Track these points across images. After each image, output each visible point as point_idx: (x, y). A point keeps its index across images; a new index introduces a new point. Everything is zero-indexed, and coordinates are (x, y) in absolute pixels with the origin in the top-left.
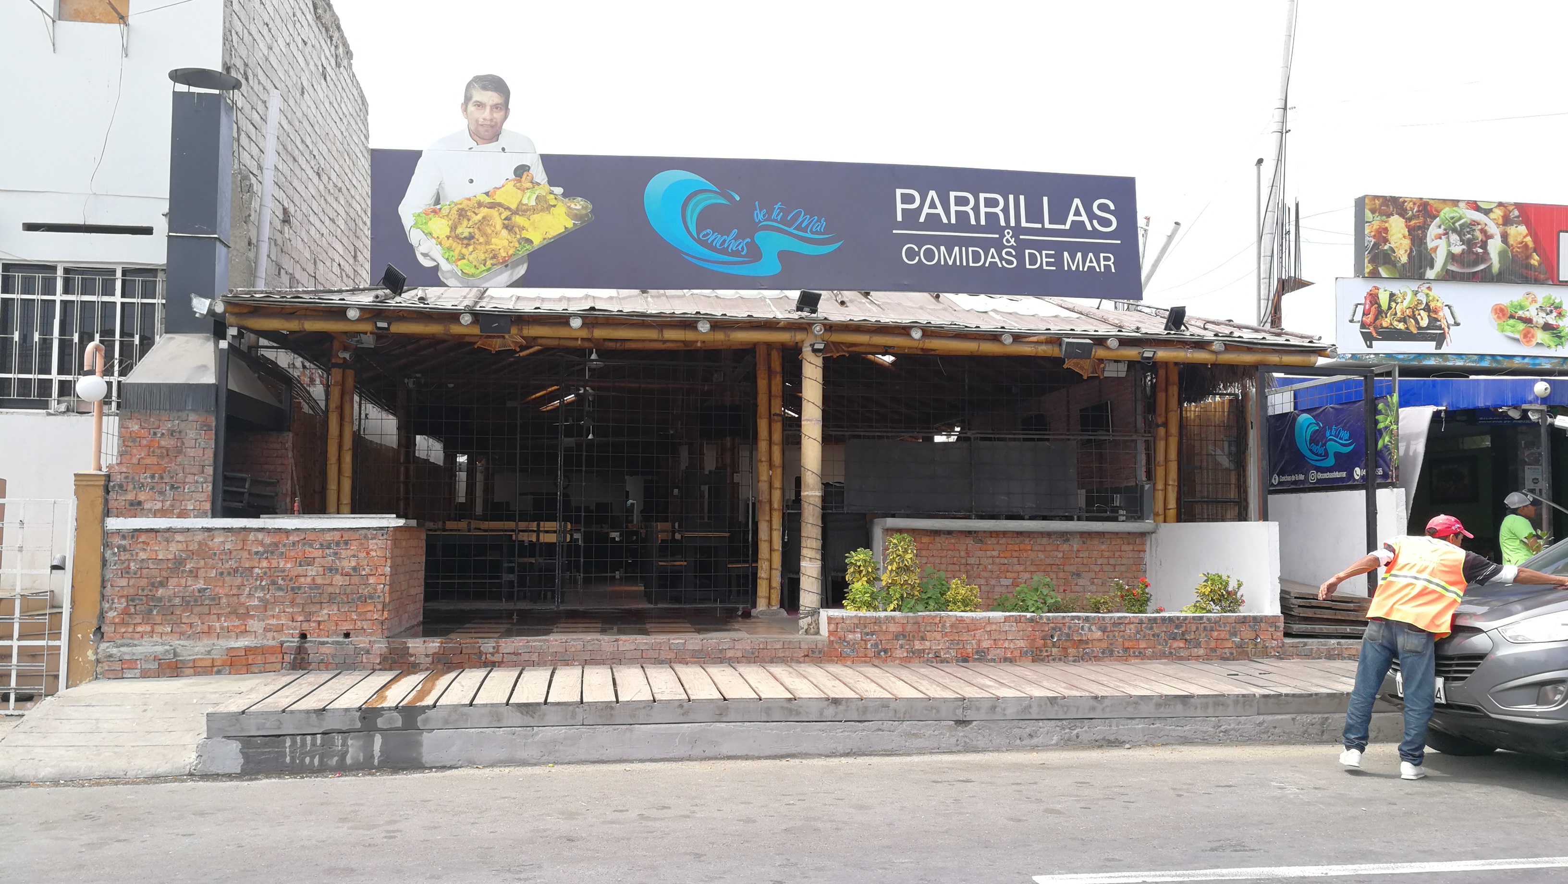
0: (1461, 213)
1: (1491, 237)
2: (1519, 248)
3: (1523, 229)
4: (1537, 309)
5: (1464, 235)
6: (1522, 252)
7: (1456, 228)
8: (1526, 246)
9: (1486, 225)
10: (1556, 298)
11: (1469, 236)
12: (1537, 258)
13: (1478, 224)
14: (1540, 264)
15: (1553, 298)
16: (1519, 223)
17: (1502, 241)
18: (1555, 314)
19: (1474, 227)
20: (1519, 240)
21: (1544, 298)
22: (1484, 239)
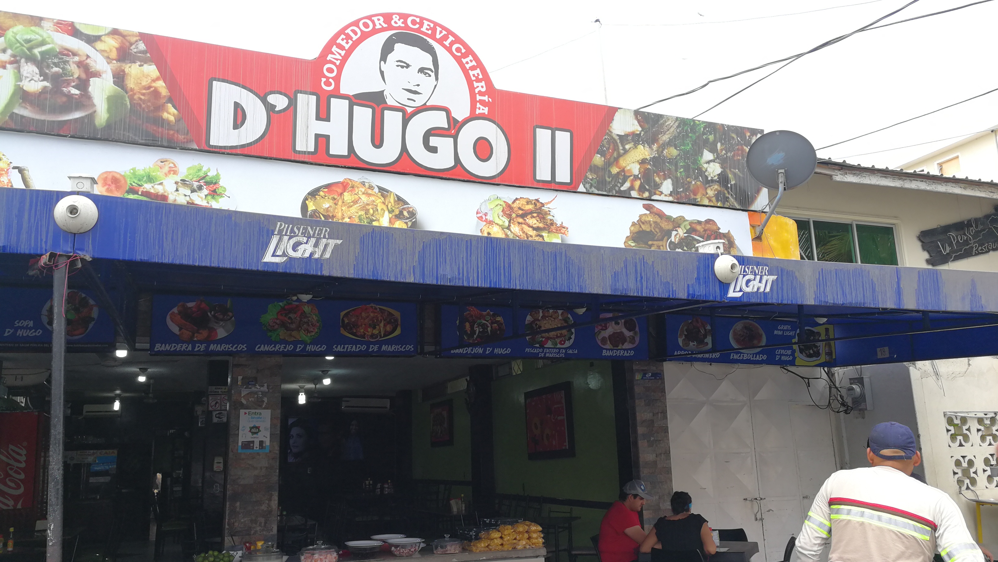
0: (45, 35)
1: (97, 74)
2: (143, 94)
3: (152, 70)
4: (176, 183)
5: (48, 67)
6: (149, 101)
7: (34, 55)
8: (156, 93)
9: (88, 57)
10: (209, 170)
11: (55, 69)
12: (172, 110)
13: (75, 54)
14: (178, 120)
15: (204, 169)
16: (145, 61)
17: (115, 83)
18: (205, 191)
19: (67, 59)
20: (144, 83)
21: (189, 168)
22: (83, 76)
